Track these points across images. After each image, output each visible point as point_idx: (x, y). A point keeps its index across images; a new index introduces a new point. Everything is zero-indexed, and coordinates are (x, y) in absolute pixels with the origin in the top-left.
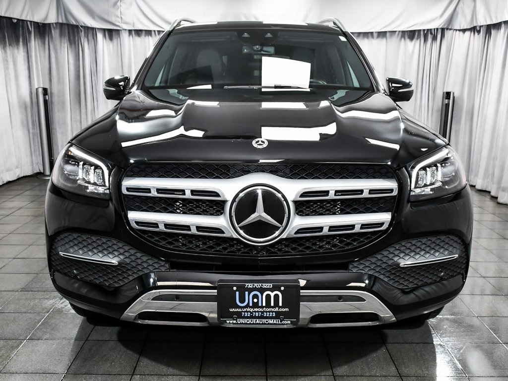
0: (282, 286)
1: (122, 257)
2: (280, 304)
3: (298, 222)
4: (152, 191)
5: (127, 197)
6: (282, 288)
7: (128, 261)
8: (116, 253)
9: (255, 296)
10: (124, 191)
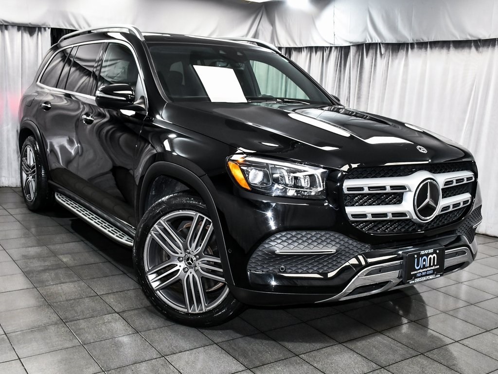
0: (437, 249)
1: (338, 246)
2: (436, 264)
3: (443, 202)
4: (365, 188)
5: (348, 196)
6: (438, 251)
7: (343, 248)
8: (334, 243)
9: (424, 260)
10: (346, 191)
